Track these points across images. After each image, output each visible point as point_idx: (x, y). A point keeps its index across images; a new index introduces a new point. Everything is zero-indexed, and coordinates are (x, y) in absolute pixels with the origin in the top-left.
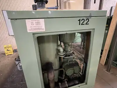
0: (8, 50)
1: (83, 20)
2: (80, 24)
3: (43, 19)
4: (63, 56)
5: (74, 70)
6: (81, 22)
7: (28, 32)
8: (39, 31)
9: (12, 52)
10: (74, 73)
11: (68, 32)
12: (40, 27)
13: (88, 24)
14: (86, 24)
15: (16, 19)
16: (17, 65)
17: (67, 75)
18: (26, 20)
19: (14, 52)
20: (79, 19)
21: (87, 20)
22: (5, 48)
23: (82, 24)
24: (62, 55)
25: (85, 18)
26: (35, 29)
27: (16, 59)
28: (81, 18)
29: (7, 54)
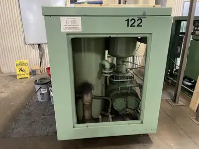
0: (21, 70)
1: (133, 21)
2: (128, 26)
3: (80, 17)
4: (109, 75)
5: (126, 101)
6: (130, 23)
7: (62, 31)
8: (74, 31)
9: (28, 74)
10: (127, 107)
11: (112, 36)
12: (75, 27)
13: (141, 26)
14: (138, 26)
15: (50, 16)
16: (36, 92)
17: (115, 109)
18: (61, 18)
19: (30, 75)
20: (127, 18)
21: (140, 21)
22: (17, 65)
23: (131, 26)
24: (107, 73)
25: (136, 18)
26: (70, 29)
27: (36, 81)
28: (130, 18)
29: (20, 77)
